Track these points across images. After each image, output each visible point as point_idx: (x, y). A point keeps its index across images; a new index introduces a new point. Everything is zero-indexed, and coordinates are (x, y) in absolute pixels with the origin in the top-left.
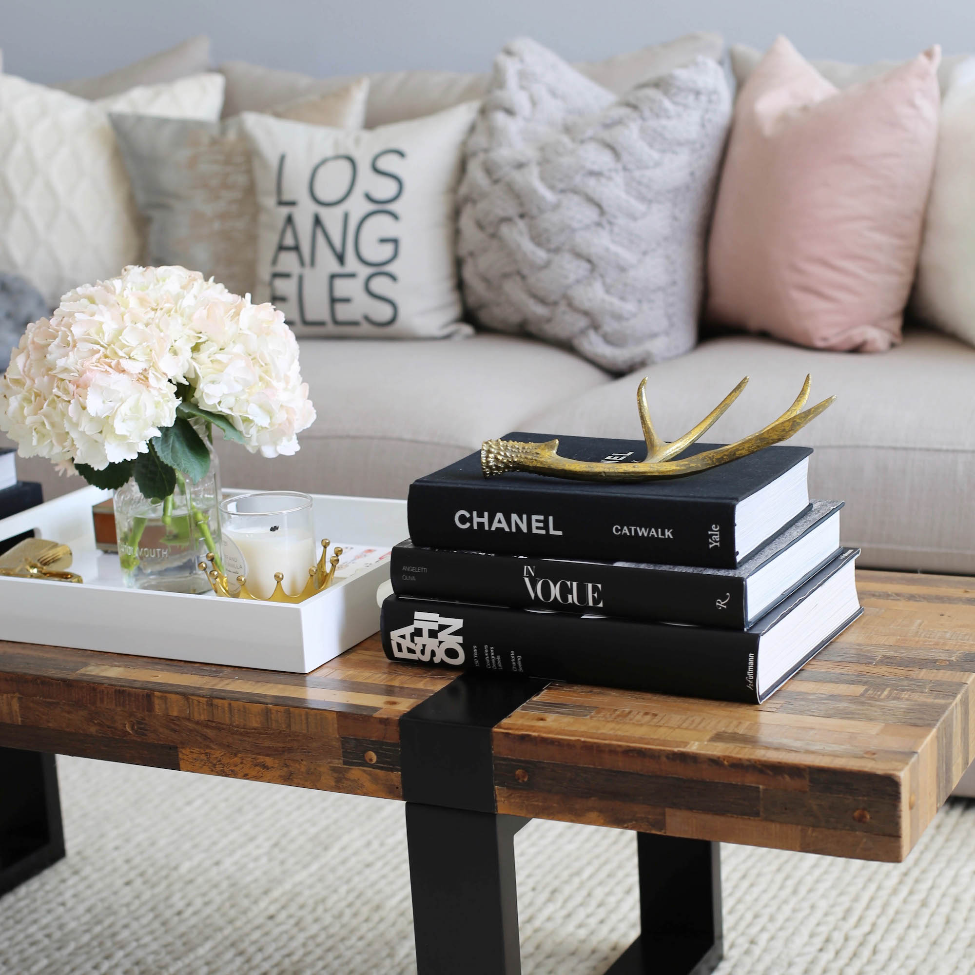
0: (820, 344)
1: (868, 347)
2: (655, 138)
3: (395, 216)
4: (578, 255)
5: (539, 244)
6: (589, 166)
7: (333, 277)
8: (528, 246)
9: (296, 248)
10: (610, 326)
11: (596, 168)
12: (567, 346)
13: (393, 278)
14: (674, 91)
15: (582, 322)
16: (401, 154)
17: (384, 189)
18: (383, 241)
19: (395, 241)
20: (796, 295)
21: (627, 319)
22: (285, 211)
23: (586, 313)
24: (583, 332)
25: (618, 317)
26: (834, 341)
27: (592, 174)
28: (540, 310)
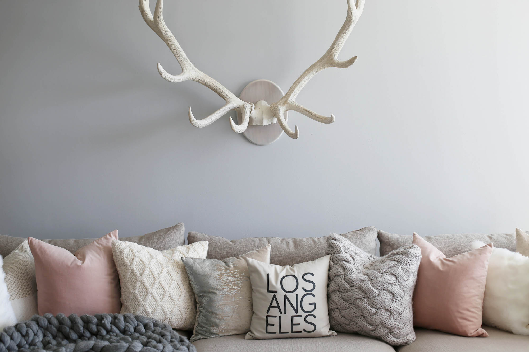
0: (469, 335)
1: (484, 335)
2: (406, 271)
3: (314, 296)
4: (387, 310)
5: (372, 307)
6: (389, 281)
7: (293, 317)
8: (369, 307)
9: (278, 307)
10: (396, 332)
11: (391, 282)
12: (379, 339)
13: (315, 317)
14: (410, 256)
15: (387, 331)
16: (313, 275)
17: (309, 286)
18: (310, 304)
19: (314, 304)
20: (460, 320)
21: (402, 329)
22: (272, 294)
23: (388, 328)
24: (387, 334)
25: (399, 329)
26: (474, 334)
27: (390, 284)
28: (371, 328)
